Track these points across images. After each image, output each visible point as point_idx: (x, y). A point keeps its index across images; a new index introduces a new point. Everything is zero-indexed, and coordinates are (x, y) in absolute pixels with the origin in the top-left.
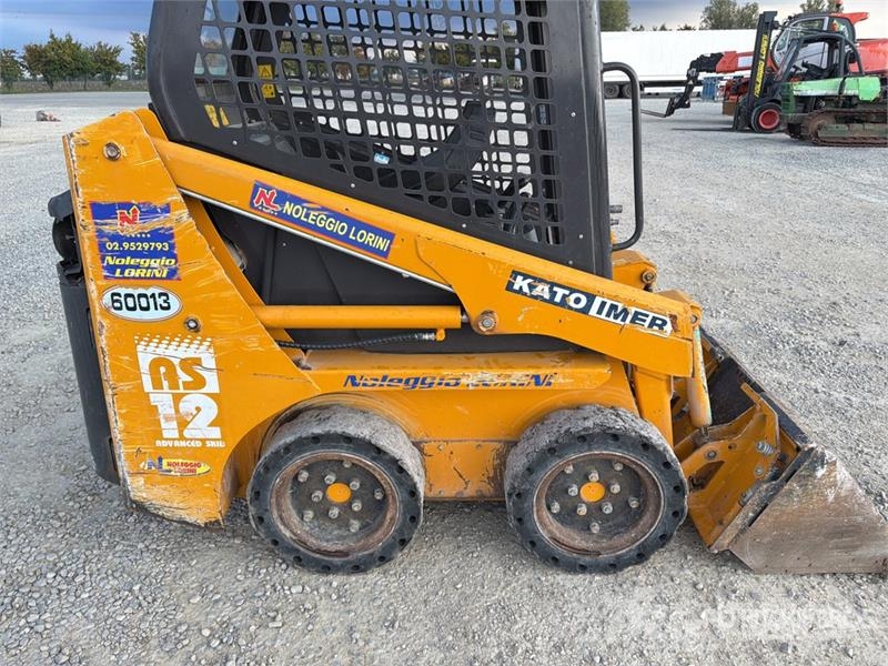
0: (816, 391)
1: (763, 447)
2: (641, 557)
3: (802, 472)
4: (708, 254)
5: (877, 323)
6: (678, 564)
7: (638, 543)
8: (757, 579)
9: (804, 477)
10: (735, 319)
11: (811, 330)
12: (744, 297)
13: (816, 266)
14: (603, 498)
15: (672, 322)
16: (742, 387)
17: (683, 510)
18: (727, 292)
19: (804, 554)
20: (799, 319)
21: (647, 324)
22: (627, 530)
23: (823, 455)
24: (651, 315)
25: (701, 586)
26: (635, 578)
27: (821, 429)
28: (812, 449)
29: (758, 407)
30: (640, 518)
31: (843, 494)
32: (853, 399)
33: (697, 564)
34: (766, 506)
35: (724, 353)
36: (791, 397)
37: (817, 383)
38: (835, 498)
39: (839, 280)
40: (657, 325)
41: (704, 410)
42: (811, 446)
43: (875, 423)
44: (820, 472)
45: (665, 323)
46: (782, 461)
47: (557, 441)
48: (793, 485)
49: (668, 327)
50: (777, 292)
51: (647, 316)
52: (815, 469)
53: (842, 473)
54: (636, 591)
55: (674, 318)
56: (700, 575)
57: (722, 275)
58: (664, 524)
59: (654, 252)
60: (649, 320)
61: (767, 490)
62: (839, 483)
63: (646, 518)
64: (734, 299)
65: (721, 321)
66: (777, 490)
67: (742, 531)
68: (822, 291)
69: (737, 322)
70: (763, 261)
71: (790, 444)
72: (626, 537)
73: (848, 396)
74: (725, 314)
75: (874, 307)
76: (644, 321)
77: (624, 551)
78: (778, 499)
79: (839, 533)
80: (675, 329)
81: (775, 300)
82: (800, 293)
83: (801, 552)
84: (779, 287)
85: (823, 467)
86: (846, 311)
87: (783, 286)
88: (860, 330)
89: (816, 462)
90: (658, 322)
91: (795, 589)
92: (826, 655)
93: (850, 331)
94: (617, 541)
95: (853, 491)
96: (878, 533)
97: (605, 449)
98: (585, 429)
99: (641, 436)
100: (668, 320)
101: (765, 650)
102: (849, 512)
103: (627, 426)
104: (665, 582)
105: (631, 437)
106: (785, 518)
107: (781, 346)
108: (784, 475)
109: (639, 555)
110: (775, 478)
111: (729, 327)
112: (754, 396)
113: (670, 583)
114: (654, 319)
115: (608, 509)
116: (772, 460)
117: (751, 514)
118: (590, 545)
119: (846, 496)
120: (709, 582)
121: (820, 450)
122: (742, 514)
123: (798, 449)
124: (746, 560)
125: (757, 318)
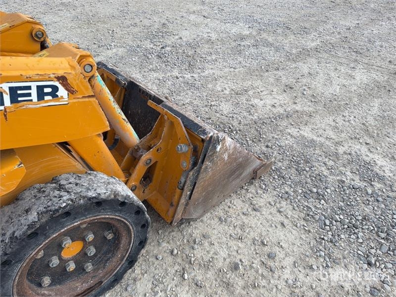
0: (177, 78)
1: (181, 149)
2: (131, 262)
3: (209, 153)
4: (91, 11)
5: (186, 29)
6: (156, 242)
7: (125, 258)
8: (202, 221)
9: (211, 156)
10: (121, 47)
11: (160, 42)
12: (120, 33)
13: (147, 6)
14: (84, 247)
15: (64, 85)
16: (149, 104)
17: (147, 221)
18: (110, 32)
19: (220, 193)
20: (152, 37)
21: (34, 97)
22: (113, 255)
23: (218, 137)
24: (34, 85)
25: (175, 252)
26: (133, 275)
27: (189, 100)
28: (211, 137)
29: (166, 117)
30: (119, 243)
31: (231, 152)
32: (194, 75)
33: (167, 234)
34: (195, 183)
35: (125, 79)
36: (167, 86)
37: (176, 73)
38: (228, 157)
39: (160, 10)
40: (48, 94)
41: (131, 135)
42: (210, 135)
43: (209, 86)
44: (219, 148)
45: (55, 89)
46: (195, 152)
47: (6, 254)
48: (207, 163)
49: (62, 92)
50: (135, 25)
51: (29, 88)
52: (215, 148)
53: (229, 141)
54: (138, 286)
55: (63, 79)
56: (171, 242)
57: (104, 22)
58: (137, 237)
59: (61, 17)
60: (34, 92)
61: (193, 175)
62: (228, 148)
63: (124, 241)
64: (115, 35)
65: (114, 50)
66: (199, 172)
67: (187, 204)
68: (156, 19)
69: (123, 49)
70: (122, 9)
71: (197, 138)
72: (114, 260)
73: (192, 75)
74: (115, 46)
75: (181, 21)
76: (29, 95)
77: (118, 269)
78: (201, 176)
79: (233, 172)
80: (71, 91)
81: (136, 30)
82: (147, 22)
83: (218, 193)
84: (135, 22)
85: (219, 144)
86: (170, 26)
87: (137, 21)
88: (180, 36)
89: (215, 143)
90: (47, 90)
91: (222, 214)
92: (257, 253)
93: (177, 37)
94: (109, 266)
95: (235, 148)
96: (249, 161)
97: (63, 228)
98: (30, 226)
99: (90, 199)
100: (57, 84)
101: (228, 276)
102: (236, 159)
103: (73, 197)
104: (153, 264)
105: (80, 206)
106: (207, 183)
107: (150, 56)
108: (200, 161)
109: (129, 264)
110: (195, 164)
111: (120, 53)
112: (159, 108)
113: (156, 262)
114: (40, 89)
115: (92, 251)
116: (189, 155)
117: (189, 193)
118: (91, 282)
119: (233, 152)
120: (178, 243)
121: (215, 135)
122: (183, 196)
123: (203, 140)
124: (194, 216)
125: (131, 43)
